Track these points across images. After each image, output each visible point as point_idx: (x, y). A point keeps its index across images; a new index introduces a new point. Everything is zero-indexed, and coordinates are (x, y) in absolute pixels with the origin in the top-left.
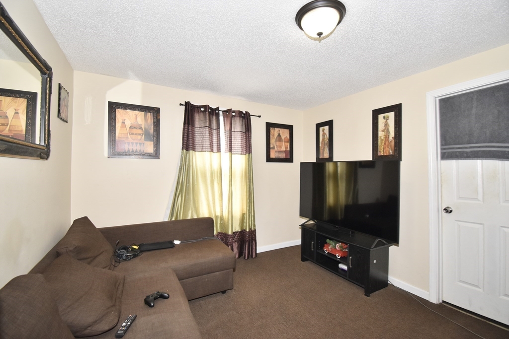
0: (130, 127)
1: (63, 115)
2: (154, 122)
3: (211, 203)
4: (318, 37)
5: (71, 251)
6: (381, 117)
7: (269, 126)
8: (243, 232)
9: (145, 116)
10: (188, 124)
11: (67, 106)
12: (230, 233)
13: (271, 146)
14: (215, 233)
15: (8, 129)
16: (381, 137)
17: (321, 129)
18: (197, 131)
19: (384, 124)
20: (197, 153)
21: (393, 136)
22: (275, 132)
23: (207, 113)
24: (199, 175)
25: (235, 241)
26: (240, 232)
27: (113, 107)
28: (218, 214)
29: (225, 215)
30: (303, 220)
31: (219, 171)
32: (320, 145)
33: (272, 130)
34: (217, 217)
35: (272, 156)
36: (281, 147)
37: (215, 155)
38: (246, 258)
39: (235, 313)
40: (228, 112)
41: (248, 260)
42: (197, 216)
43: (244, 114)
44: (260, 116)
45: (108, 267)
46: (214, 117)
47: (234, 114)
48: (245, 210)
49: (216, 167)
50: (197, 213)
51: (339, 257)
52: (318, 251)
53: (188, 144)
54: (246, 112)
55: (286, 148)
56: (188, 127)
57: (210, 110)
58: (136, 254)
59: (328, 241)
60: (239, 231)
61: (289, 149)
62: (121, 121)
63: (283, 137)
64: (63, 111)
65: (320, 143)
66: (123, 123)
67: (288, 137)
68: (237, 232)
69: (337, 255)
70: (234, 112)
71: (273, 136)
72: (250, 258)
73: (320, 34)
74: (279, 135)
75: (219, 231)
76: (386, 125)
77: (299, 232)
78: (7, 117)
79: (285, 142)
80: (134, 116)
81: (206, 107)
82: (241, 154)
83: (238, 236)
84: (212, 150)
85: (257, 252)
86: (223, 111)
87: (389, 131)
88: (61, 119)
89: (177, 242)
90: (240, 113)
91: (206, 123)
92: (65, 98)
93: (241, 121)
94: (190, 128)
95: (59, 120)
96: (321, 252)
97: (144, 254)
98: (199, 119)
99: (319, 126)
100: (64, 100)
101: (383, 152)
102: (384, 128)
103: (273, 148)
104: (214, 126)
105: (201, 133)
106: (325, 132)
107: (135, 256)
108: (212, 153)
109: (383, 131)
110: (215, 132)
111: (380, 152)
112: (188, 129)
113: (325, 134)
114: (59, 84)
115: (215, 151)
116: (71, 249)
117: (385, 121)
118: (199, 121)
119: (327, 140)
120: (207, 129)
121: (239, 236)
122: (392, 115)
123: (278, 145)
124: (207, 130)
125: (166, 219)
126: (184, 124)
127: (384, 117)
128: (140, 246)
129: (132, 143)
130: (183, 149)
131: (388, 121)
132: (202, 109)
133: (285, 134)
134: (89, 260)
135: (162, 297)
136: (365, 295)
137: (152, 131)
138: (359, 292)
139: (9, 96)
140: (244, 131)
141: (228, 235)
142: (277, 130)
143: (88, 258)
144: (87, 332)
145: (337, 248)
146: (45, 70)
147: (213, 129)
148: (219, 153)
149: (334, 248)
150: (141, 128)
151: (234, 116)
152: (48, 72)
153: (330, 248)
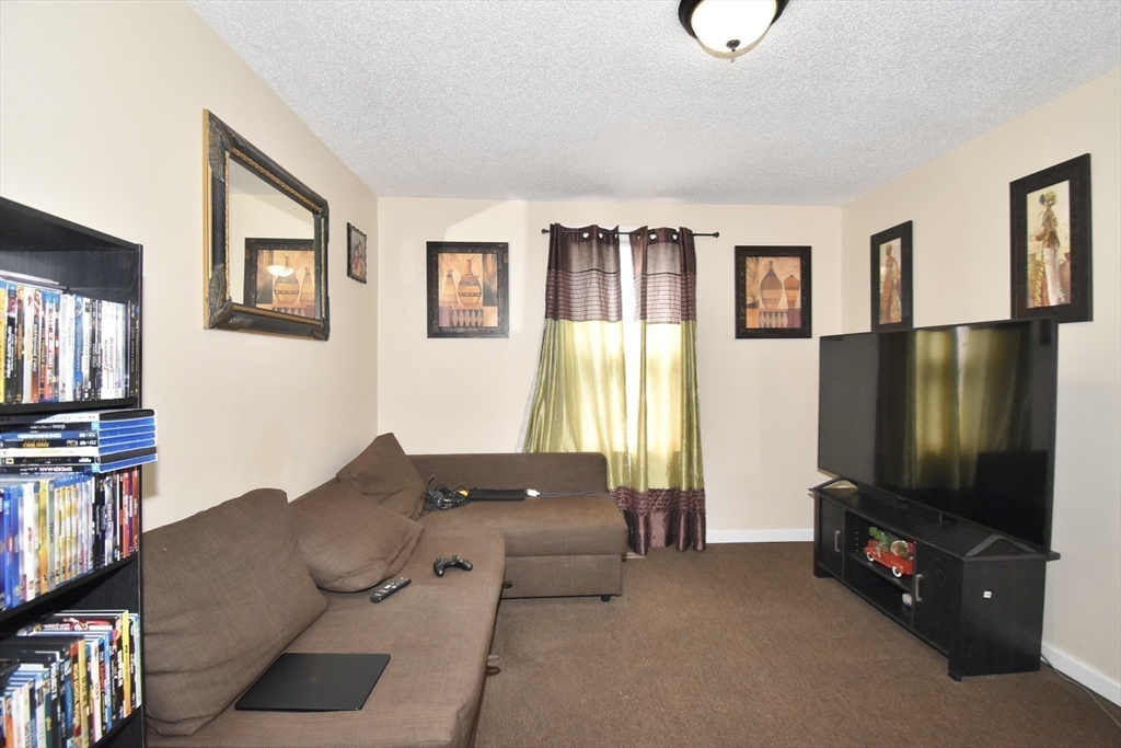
0: (461, 283)
1: (356, 272)
2: (498, 270)
3: (604, 423)
4: (730, 50)
5: (354, 478)
6: (1033, 199)
7: (743, 254)
8: (673, 493)
9: (484, 260)
10: (557, 268)
11: (364, 257)
12: (642, 489)
13: (749, 301)
14: (612, 487)
15: (299, 299)
16: (1034, 255)
17: (883, 247)
18: (576, 281)
19: (1041, 220)
20: (576, 324)
21: (1068, 250)
22: (758, 268)
23: (594, 241)
24: (580, 367)
25: (658, 510)
26: (667, 491)
27: (435, 250)
28: (619, 448)
29: (633, 451)
30: (823, 478)
31: (620, 360)
32: (882, 291)
33: (750, 263)
34: (615, 455)
35: (752, 322)
36: (777, 301)
37: (611, 328)
38: (681, 548)
39: (610, 637)
40: (639, 234)
41: (686, 553)
42: (577, 448)
43: (677, 234)
44: (717, 235)
45: (409, 515)
46: (611, 249)
47: (653, 237)
48: (679, 444)
49: (614, 354)
50: (577, 443)
51: (899, 575)
52: (852, 555)
53: (558, 306)
54: (681, 229)
55: (791, 303)
56: (557, 273)
57: (601, 236)
58: (458, 503)
59: (873, 531)
60: (667, 488)
61: (798, 305)
62: (446, 273)
63: (782, 278)
64: (356, 265)
65: (882, 285)
66: (450, 276)
67: (798, 276)
68: (661, 491)
69: (894, 568)
70: (653, 232)
71: (755, 276)
72: (690, 549)
73: (733, 44)
74: (771, 274)
75: (621, 483)
76: (1049, 220)
77: (809, 506)
78: (297, 281)
79: (786, 289)
80: (466, 263)
81: (593, 230)
82: (670, 323)
83: (663, 500)
84: (605, 317)
85: (708, 541)
86: (631, 234)
87: (1056, 238)
88: (353, 278)
89: (532, 493)
90: (669, 232)
91: (591, 262)
92: (360, 243)
93: (669, 252)
94: (560, 275)
95: (350, 279)
96: (857, 559)
97: (472, 504)
98: (580, 255)
99: (878, 240)
100: (357, 248)
101: (1039, 299)
102: (1042, 229)
103: (754, 305)
104: (611, 267)
105: (582, 284)
106: (892, 255)
107: (455, 505)
108: (605, 323)
109: (1039, 238)
110: (611, 279)
111: (1034, 298)
112: (556, 278)
113: (894, 260)
114: (348, 224)
115: (613, 319)
116: (355, 475)
117: (1044, 209)
118: (577, 258)
119: (897, 277)
120: (594, 274)
121: (667, 500)
122: (1062, 190)
123: (767, 297)
124: (594, 276)
125: (520, 451)
126: (549, 268)
127: (1042, 200)
128: (470, 491)
129: (464, 311)
130: (546, 317)
131: (1053, 208)
132: (586, 235)
133: (789, 268)
134: (380, 497)
135: (460, 566)
136: (950, 675)
137: (494, 287)
138: (934, 667)
139: (297, 249)
140: (678, 271)
141: (638, 493)
142: (764, 261)
143: (380, 494)
144: (337, 584)
145: (894, 551)
146: (318, 207)
147: (606, 273)
148: (619, 323)
149: (889, 551)
150: (477, 284)
151: (653, 241)
152: (320, 210)
153: (878, 548)
